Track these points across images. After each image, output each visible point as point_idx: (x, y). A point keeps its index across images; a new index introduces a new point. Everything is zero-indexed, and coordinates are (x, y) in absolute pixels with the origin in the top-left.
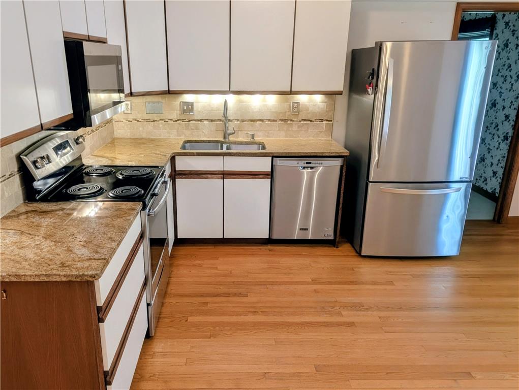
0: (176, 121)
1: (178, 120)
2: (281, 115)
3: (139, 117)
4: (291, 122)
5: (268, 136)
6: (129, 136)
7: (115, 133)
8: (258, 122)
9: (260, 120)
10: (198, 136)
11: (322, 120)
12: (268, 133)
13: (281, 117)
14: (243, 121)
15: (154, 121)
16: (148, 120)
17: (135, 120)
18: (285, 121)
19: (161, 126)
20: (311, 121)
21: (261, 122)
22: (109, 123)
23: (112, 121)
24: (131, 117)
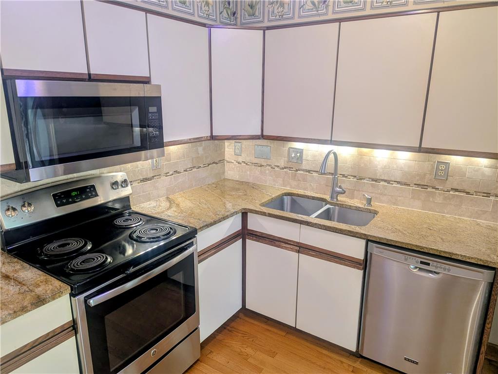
0: (283, 168)
1: (285, 168)
2: (418, 178)
3: (248, 160)
4: (434, 190)
5: (394, 204)
6: (237, 178)
7: (226, 173)
8: (382, 183)
9: (385, 181)
10: (305, 189)
11: (488, 195)
12: (396, 200)
13: (418, 180)
14: (361, 179)
15: (261, 166)
16: (256, 164)
17: (244, 162)
18: (424, 186)
19: (267, 172)
20: (468, 193)
21: (386, 184)
22: (216, 163)
23: (222, 161)
24: (240, 159)
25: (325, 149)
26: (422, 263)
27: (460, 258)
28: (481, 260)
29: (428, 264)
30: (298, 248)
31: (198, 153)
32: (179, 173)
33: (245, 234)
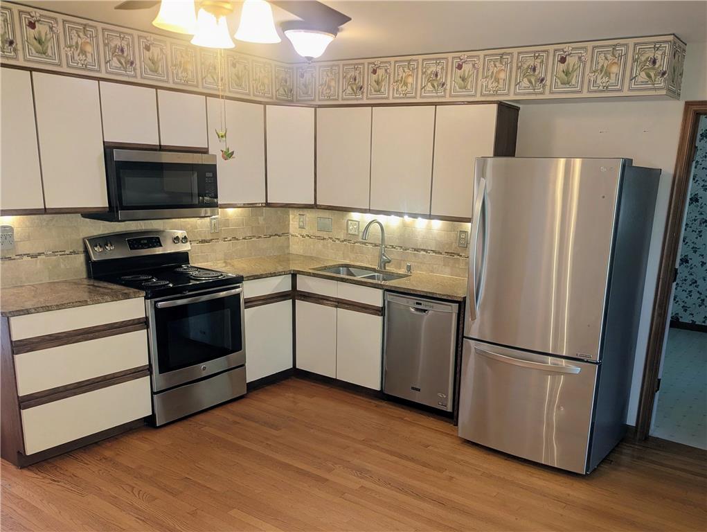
0: (343, 241)
1: (345, 240)
2: (447, 246)
3: (311, 233)
4: (458, 257)
5: (432, 272)
6: (301, 252)
7: (290, 248)
8: (422, 252)
9: (424, 250)
10: (361, 262)
12: (433, 268)
13: (447, 249)
14: (406, 250)
15: (324, 239)
16: (319, 238)
17: (308, 236)
18: (452, 254)
19: (329, 245)
21: (424, 253)
22: (279, 236)
23: (286, 234)
24: (304, 233)
25: (369, 217)
26: (417, 303)
27: (438, 296)
28: (449, 296)
29: (420, 304)
30: (337, 304)
31: (259, 223)
32: (237, 239)
33: (294, 295)
